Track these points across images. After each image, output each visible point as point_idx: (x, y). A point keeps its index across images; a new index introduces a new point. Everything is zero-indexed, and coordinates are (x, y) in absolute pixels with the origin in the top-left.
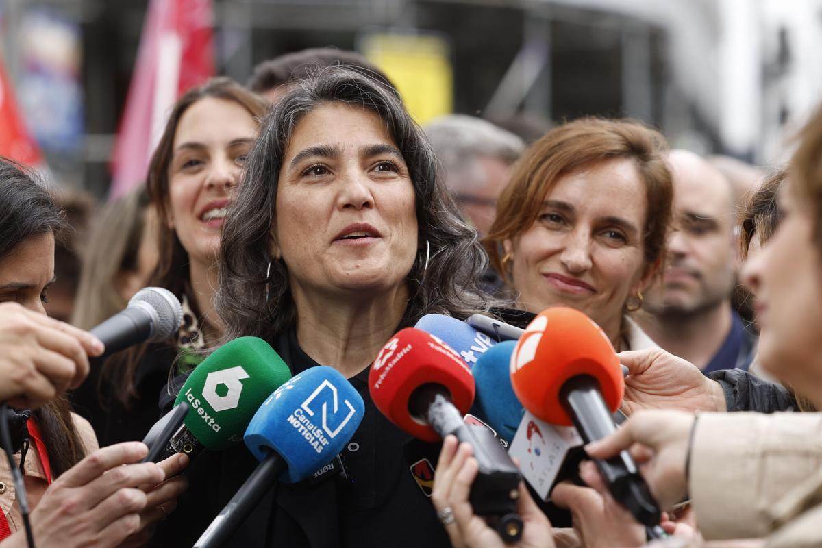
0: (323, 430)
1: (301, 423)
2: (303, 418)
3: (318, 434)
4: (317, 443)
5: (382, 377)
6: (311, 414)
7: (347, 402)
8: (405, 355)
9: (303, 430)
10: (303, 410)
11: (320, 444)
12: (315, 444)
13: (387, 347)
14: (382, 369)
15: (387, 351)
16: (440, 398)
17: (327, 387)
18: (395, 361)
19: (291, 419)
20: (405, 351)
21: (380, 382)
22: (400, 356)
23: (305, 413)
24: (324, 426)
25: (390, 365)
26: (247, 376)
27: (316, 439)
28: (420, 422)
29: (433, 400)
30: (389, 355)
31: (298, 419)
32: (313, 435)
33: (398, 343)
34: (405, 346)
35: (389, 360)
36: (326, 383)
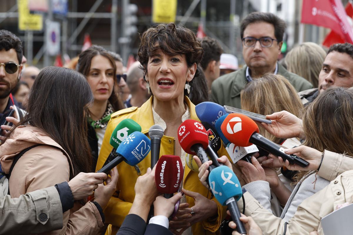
0: (141, 155)
1: (135, 153)
2: (135, 152)
3: (140, 156)
6: (138, 150)
7: (148, 146)
9: (135, 155)
10: (136, 149)
11: (140, 158)
12: (138, 159)
17: (143, 142)
19: (132, 152)
21: (181, 141)
23: (136, 150)
24: (142, 154)
26: (128, 129)
27: (139, 157)
31: (134, 152)
32: (138, 156)
36: (143, 140)
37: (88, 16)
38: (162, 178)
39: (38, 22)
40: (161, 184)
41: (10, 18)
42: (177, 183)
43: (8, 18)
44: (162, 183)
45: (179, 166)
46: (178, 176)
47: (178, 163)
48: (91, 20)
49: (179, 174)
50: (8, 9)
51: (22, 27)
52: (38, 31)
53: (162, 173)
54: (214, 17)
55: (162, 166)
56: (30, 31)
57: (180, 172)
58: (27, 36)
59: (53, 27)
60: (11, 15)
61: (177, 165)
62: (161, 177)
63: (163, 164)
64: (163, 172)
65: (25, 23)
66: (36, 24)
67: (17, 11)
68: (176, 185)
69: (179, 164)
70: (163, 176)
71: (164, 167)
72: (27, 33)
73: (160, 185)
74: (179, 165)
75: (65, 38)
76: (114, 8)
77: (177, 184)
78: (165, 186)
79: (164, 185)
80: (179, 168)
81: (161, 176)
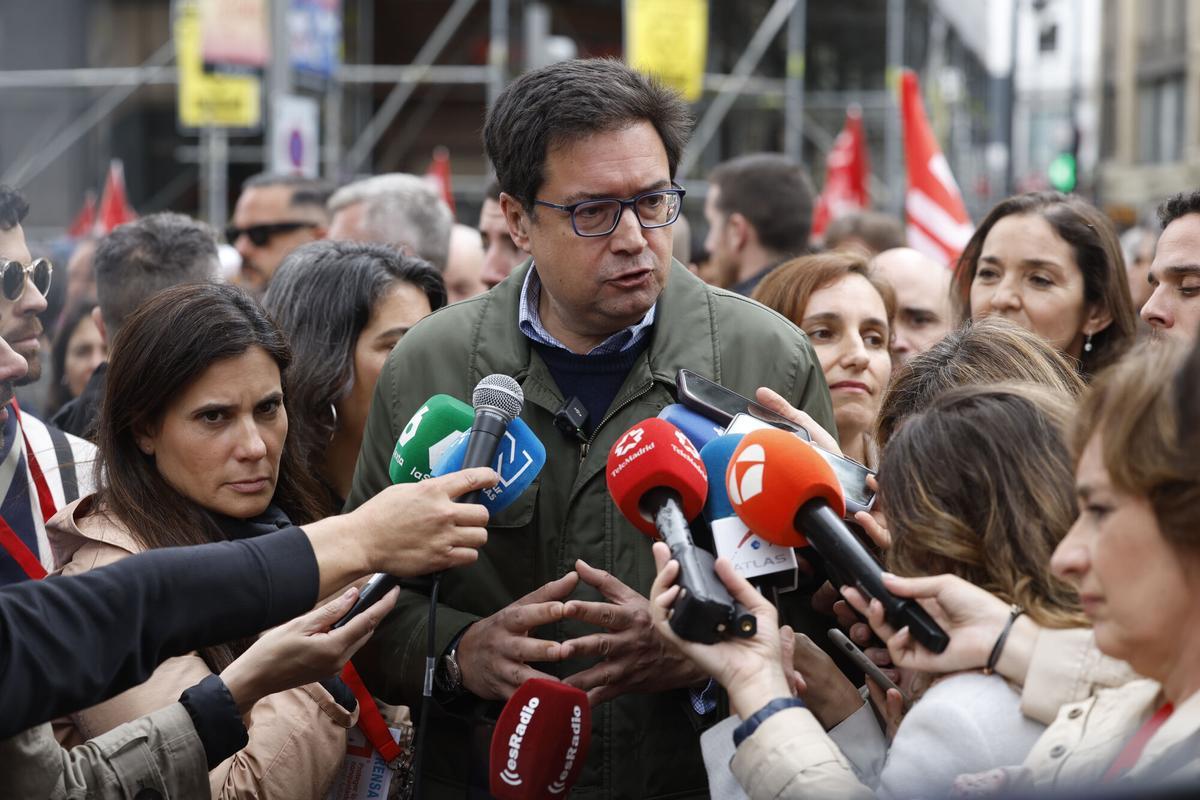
4: (490, 491)
5: (621, 467)
7: (524, 452)
8: (647, 453)
11: (493, 492)
12: (488, 493)
13: (632, 433)
14: (622, 458)
15: (631, 440)
16: (671, 504)
18: (636, 455)
20: (648, 448)
21: (617, 471)
22: (642, 451)
25: (631, 458)
28: (649, 519)
29: (665, 505)
30: (632, 446)
33: (642, 436)
34: (649, 444)
35: (631, 452)
37: (409, 76)
38: (514, 754)
39: (243, 101)
40: (506, 771)
41: (151, 86)
42: (562, 778)
43: (144, 87)
44: (513, 768)
45: (578, 726)
46: (568, 757)
47: (578, 715)
48: (422, 91)
49: (572, 751)
50: (144, 57)
51: (190, 114)
52: (245, 129)
53: (519, 736)
54: (829, 78)
55: (522, 714)
56: (219, 129)
57: (577, 744)
58: (208, 144)
59: (295, 115)
60: (154, 74)
61: (573, 720)
62: (511, 747)
63: (528, 706)
64: (522, 733)
65: (202, 104)
66: (236, 104)
67: (172, 63)
68: (556, 784)
69: (581, 717)
70: (518, 746)
71: (529, 717)
72: (208, 137)
73: (502, 775)
74: (579, 720)
75: (333, 151)
76: (498, 51)
77: (560, 782)
78: (519, 782)
79: (516, 776)
80: (577, 732)
81: (511, 744)
